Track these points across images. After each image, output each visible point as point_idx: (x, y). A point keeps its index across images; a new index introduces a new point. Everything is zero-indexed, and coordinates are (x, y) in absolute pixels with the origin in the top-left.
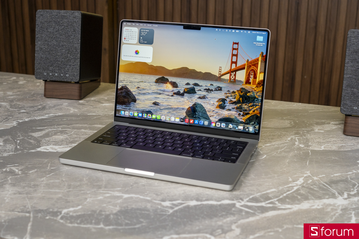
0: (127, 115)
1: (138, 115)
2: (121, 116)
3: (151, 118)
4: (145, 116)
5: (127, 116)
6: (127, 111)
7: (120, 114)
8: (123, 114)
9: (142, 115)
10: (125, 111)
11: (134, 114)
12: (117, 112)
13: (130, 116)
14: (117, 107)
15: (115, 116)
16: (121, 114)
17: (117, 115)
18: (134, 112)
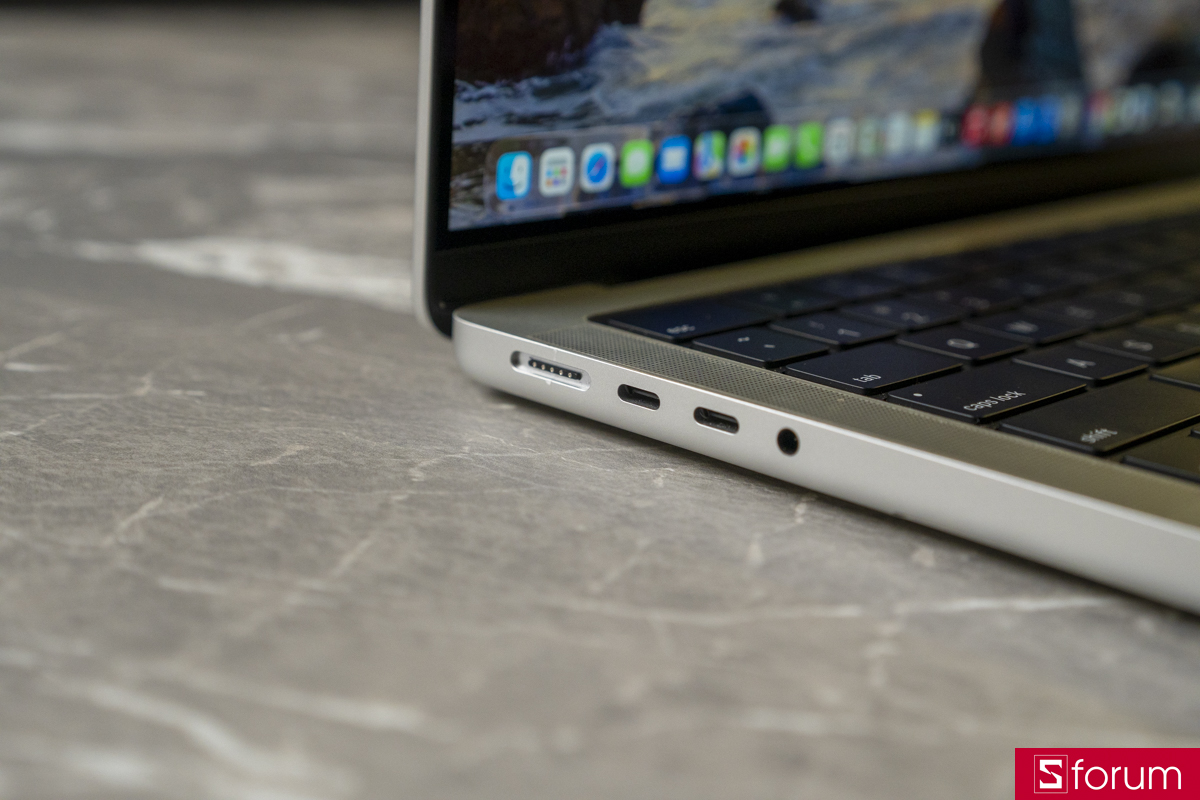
0: (555, 200)
1: (656, 162)
2: (507, 214)
3: (759, 173)
4: (713, 157)
5: (560, 210)
6: (561, 143)
7: (487, 192)
8: (521, 190)
9: (691, 159)
10: (535, 150)
11: (618, 164)
12: (460, 182)
13: (583, 195)
14: (461, 112)
15: (441, 237)
16: (496, 201)
17: (462, 216)
18: (618, 143)
